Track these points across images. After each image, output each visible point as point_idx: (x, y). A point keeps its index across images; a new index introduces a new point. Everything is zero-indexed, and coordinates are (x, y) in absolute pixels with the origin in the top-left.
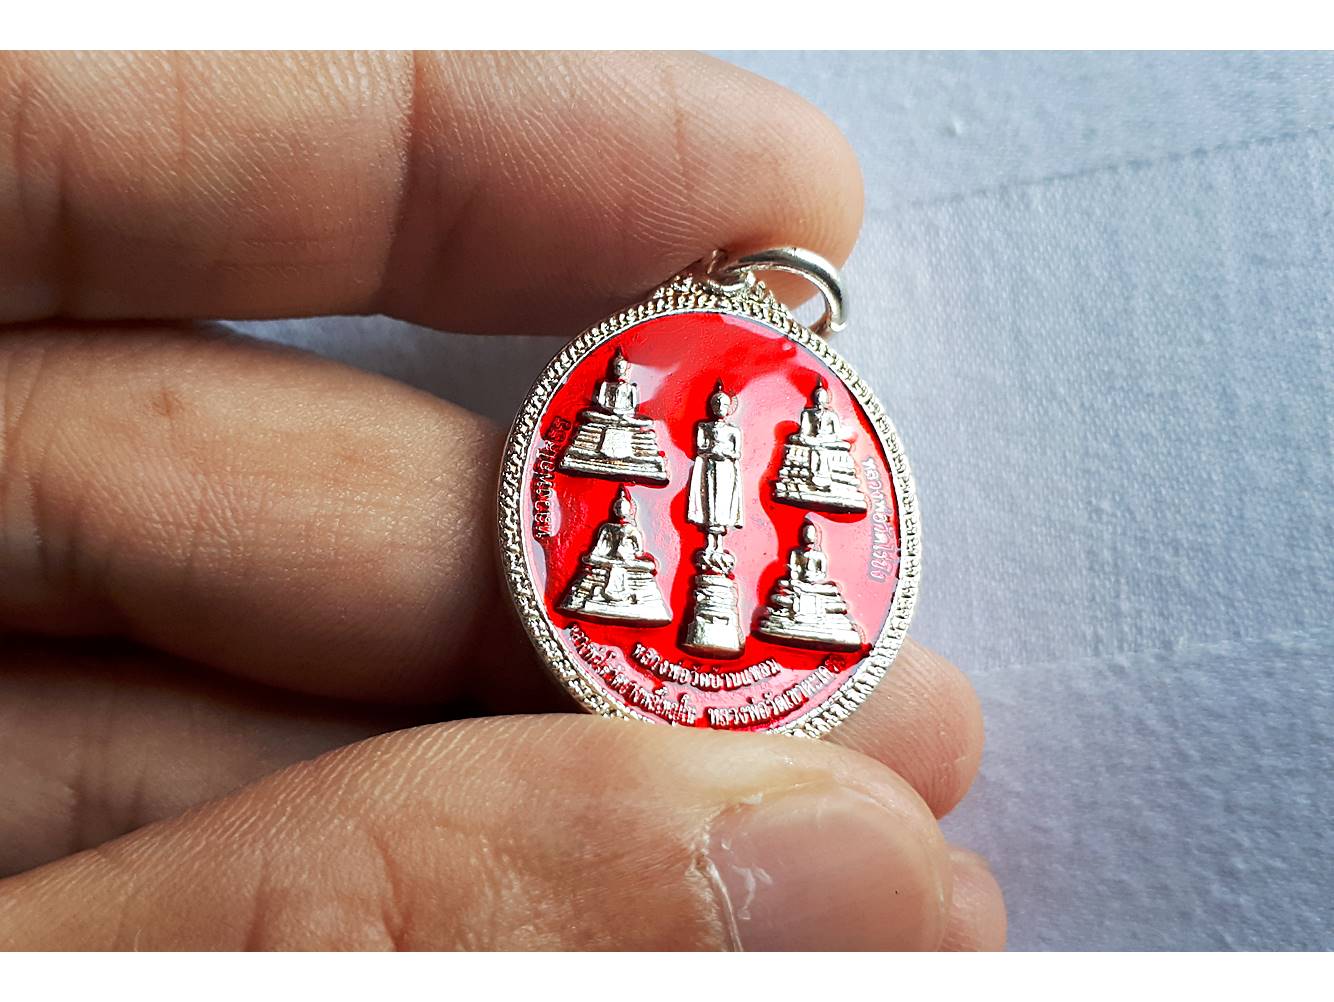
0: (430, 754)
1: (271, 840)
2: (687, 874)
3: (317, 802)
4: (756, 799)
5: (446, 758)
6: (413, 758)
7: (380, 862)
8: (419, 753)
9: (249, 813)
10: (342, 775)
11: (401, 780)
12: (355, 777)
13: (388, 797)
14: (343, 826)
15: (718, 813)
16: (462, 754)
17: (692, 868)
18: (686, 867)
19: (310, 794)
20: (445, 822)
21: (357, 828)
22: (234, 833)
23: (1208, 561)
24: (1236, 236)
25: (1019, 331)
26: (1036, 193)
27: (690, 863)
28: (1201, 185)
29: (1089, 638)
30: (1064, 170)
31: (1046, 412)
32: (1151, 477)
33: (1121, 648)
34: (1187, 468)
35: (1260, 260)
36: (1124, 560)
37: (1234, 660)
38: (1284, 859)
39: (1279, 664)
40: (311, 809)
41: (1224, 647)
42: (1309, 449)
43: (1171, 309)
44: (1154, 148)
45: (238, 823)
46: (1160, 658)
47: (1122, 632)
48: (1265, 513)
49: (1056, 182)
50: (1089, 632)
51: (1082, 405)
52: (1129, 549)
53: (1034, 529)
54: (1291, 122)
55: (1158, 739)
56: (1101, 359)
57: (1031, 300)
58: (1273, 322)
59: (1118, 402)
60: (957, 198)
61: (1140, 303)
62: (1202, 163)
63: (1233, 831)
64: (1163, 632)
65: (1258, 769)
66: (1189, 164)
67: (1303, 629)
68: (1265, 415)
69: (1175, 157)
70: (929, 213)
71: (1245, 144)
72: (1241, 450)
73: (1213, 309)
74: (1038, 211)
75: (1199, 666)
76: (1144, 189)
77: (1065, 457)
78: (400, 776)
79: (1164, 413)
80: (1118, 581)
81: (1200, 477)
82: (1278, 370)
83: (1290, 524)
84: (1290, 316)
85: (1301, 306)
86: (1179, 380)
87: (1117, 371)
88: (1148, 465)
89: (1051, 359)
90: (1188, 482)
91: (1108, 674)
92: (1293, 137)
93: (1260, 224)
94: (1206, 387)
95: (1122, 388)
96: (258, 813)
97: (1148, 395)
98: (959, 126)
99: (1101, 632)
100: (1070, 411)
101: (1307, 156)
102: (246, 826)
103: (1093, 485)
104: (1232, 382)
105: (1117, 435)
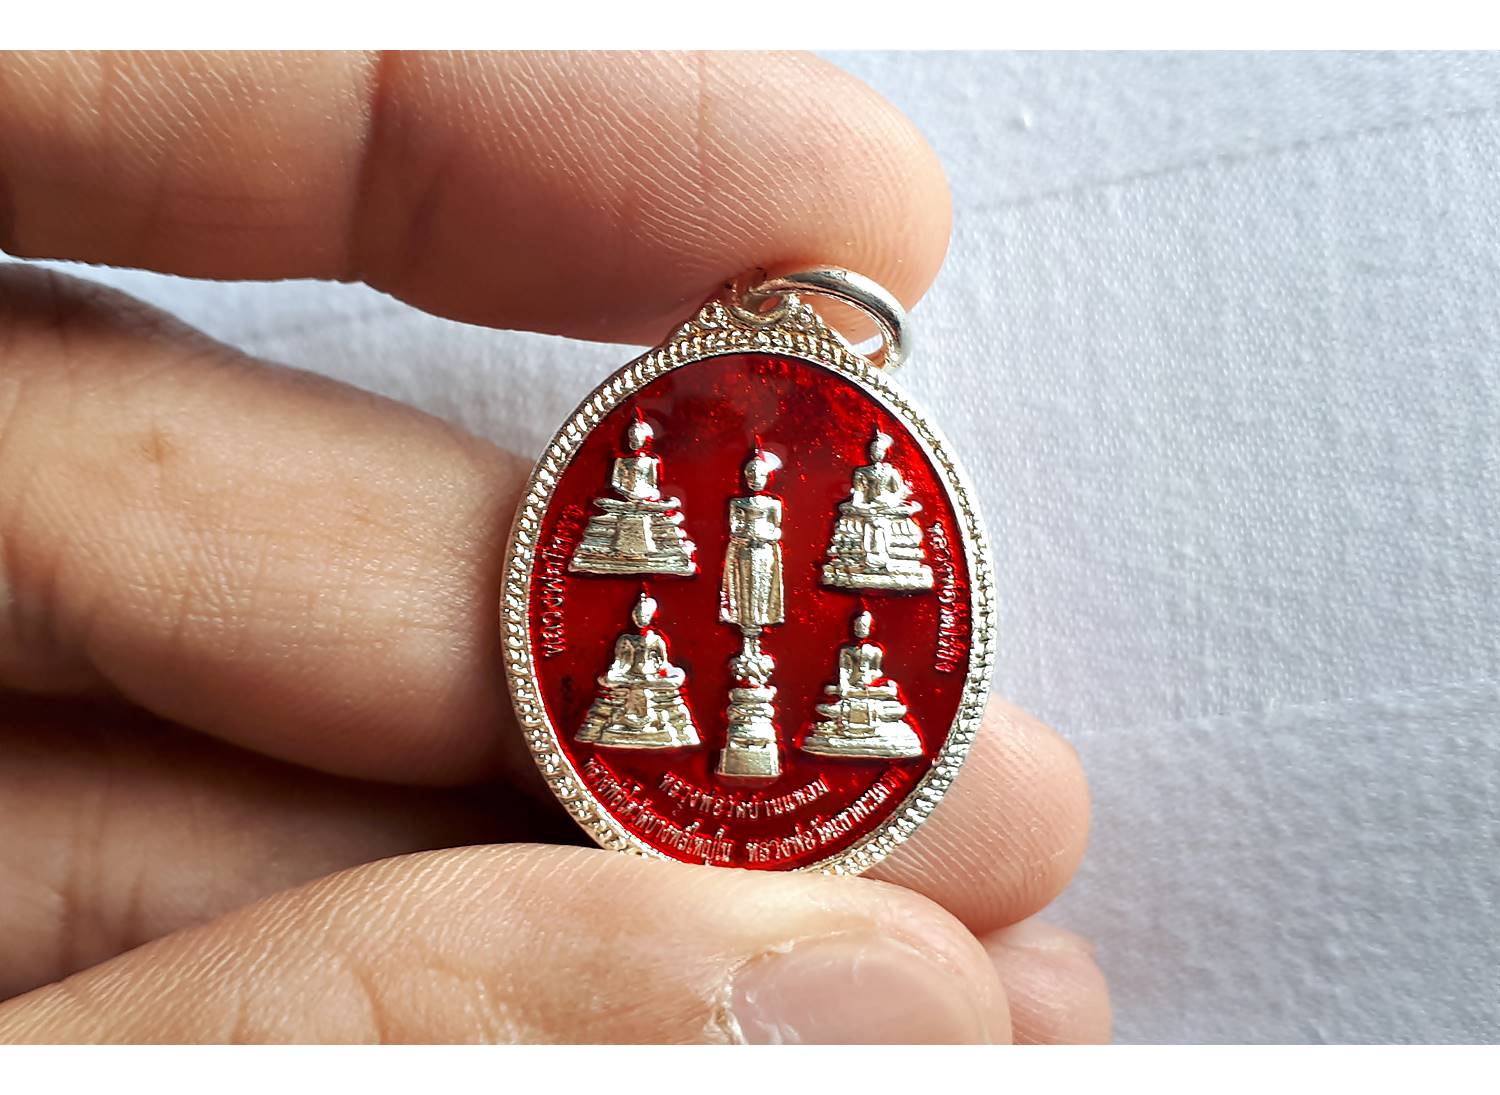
0: (428, 887)
1: (250, 979)
2: (705, 1028)
3: (301, 937)
4: (786, 948)
5: (446, 891)
6: (408, 891)
7: (367, 1006)
8: (415, 885)
9: (228, 948)
10: (329, 907)
11: (394, 916)
12: (344, 909)
13: (379, 934)
14: (328, 964)
15: (744, 962)
16: (461, 889)
17: (712, 1022)
18: (704, 1022)
19: (293, 929)
20: (439, 964)
21: (343, 967)
22: (212, 968)
23: (1303, 612)
24: (1341, 242)
25: (1094, 353)
26: (1114, 194)
27: (709, 1018)
28: (1301, 182)
29: (1169, 698)
30: (1147, 168)
31: (1123, 445)
32: (1240, 517)
33: (1205, 712)
34: (1281, 506)
35: (1368, 269)
36: (1209, 613)
37: (1331, 723)
38: (1385, 945)
39: (1382, 728)
40: (293, 946)
41: (1320, 708)
42: (1420, 484)
43: (1266, 325)
44: (1248, 139)
45: (215, 959)
46: (1248, 721)
47: (1206, 692)
48: (1368, 557)
49: (1137, 181)
50: (1169, 693)
51: (1164, 436)
52: (1215, 600)
53: (1109, 577)
54: (1405, 109)
55: (1246, 813)
56: (1186, 384)
57: (1108, 317)
58: (1381, 338)
59: (1205, 433)
60: (1025, 201)
61: (1230, 318)
62: (1303, 156)
63: (1329, 913)
64: (1252, 692)
65: (1357, 845)
66: (1288, 159)
67: (1410, 688)
68: (1370, 445)
69: (1273, 151)
70: (995, 220)
71: (1352, 135)
72: (1342, 485)
73: (1313, 324)
74: (1116, 215)
75: (1291, 730)
76: (1237, 187)
77: (1143, 496)
78: (393, 912)
79: (1256, 444)
80: (1202, 636)
81: (1296, 515)
82: (1386, 394)
83: (1397, 570)
84: (1400, 332)
85: (1412, 321)
86: (1273, 405)
87: (1203, 396)
88: (1238, 504)
89: (1130, 385)
90: (1282, 522)
91: (1190, 740)
92: (1406, 126)
93: (1368, 227)
94: (1305, 414)
95: (1209, 417)
96: (237, 948)
97: (1239, 424)
98: (1028, 119)
99: (1182, 692)
100: (1150, 443)
101: (1422, 147)
102: (223, 962)
103: (1175, 527)
104: (1334, 407)
105: (1202, 470)
